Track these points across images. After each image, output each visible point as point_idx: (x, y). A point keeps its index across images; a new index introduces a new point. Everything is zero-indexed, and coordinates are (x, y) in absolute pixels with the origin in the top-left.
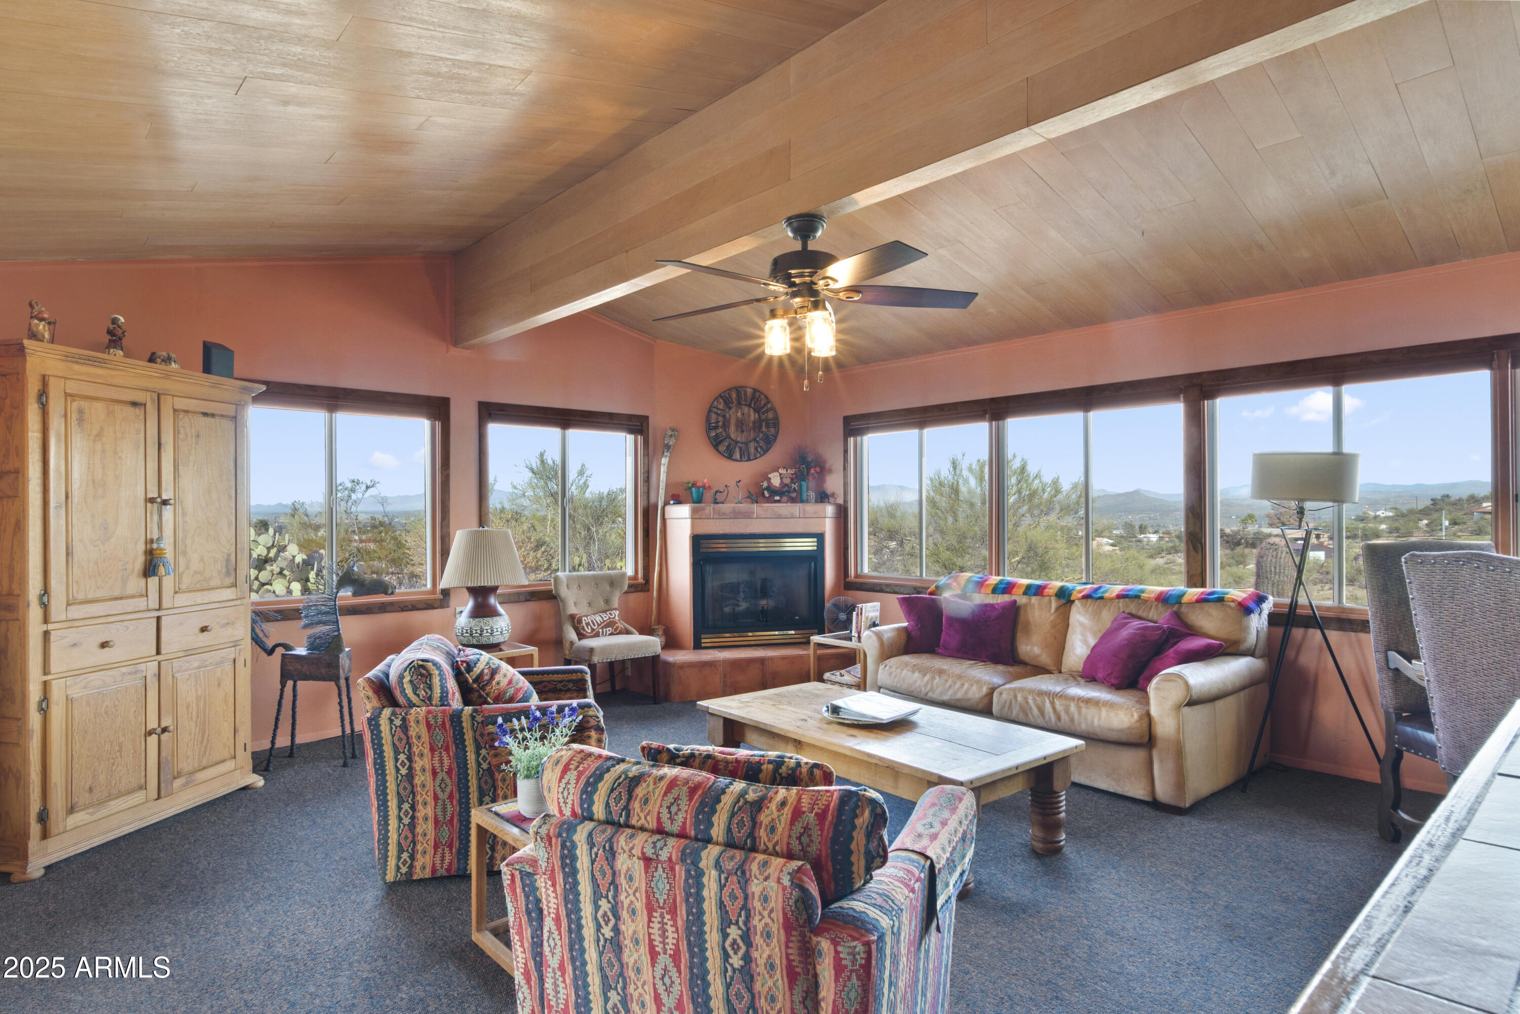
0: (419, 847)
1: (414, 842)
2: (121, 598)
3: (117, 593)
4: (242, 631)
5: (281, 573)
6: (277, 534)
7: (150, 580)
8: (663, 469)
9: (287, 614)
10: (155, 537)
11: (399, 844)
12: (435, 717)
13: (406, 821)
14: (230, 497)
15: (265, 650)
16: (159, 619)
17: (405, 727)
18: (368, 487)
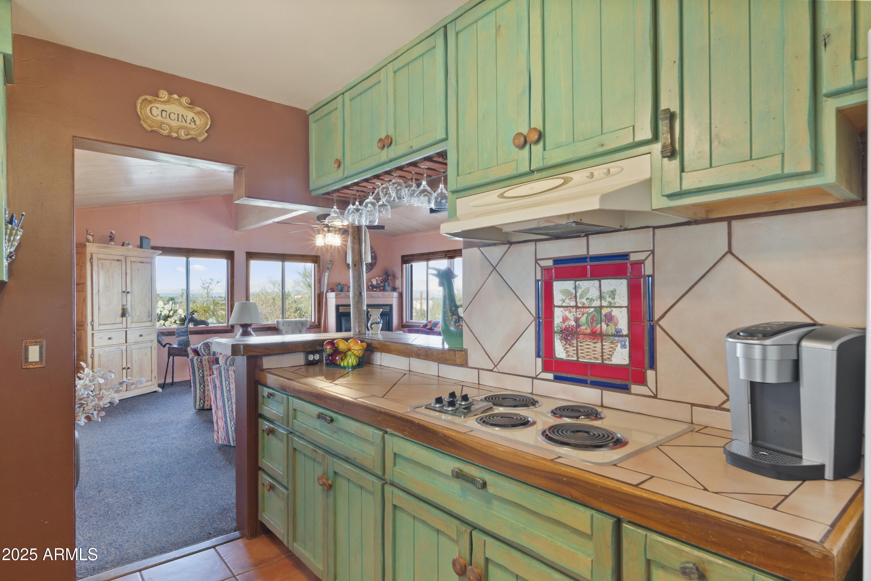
0: (206, 399)
1: (205, 397)
2: (115, 324)
3: (113, 322)
4: (154, 337)
5: (175, 322)
6: (173, 304)
7: (123, 318)
8: (326, 277)
9: (170, 333)
10: (125, 304)
11: (200, 398)
12: (211, 359)
13: (202, 390)
14: (149, 290)
15: (162, 345)
16: (126, 331)
17: (201, 362)
18: (218, 282)
